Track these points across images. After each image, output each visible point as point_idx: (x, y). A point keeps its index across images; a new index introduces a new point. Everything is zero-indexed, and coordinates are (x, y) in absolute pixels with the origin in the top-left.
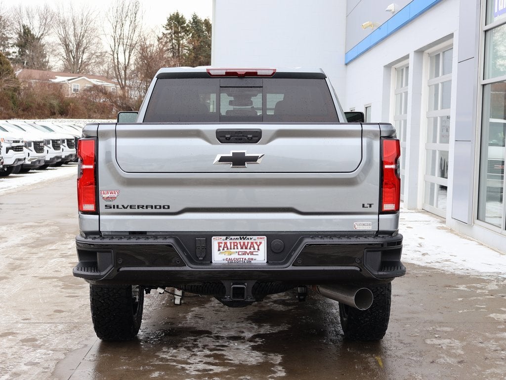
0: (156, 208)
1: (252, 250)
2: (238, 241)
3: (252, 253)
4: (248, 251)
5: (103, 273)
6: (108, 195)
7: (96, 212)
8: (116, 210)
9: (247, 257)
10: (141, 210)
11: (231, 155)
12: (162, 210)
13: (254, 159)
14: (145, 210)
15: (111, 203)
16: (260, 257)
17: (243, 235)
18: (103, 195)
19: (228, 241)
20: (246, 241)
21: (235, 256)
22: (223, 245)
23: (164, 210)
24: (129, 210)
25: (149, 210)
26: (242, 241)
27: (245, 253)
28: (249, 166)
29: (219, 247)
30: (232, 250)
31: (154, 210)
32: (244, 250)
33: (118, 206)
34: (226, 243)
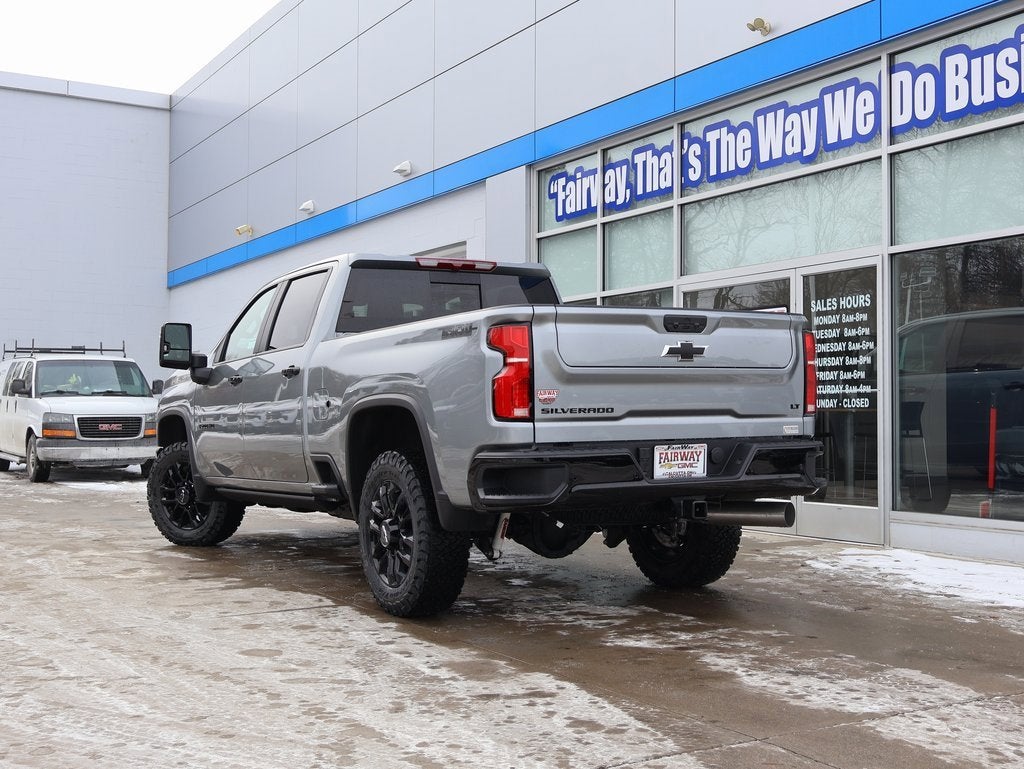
0: (598, 412)
1: (692, 461)
2: (678, 451)
3: (691, 465)
4: (688, 462)
5: (553, 495)
6: (546, 396)
7: (531, 418)
8: (554, 415)
9: (686, 470)
10: (582, 415)
11: (679, 346)
12: (605, 414)
13: (700, 351)
14: (587, 415)
15: (549, 407)
16: (699, 470)
17: (685, 442)
18: (540, 395)
19: (669, 452)
20: (686, 451)
21: (675, 470)
22: (663, 456)
23: (606, 415)
24: (569, 415)
25: (592, 414)
26: (682, 451)
27: (684, 466)
28: (697, 360)
29: (661, 458)
30: (673, 463)
31: (597, 415)
32: (684, 462)
33: (556, 410)
34: (667, 454)
